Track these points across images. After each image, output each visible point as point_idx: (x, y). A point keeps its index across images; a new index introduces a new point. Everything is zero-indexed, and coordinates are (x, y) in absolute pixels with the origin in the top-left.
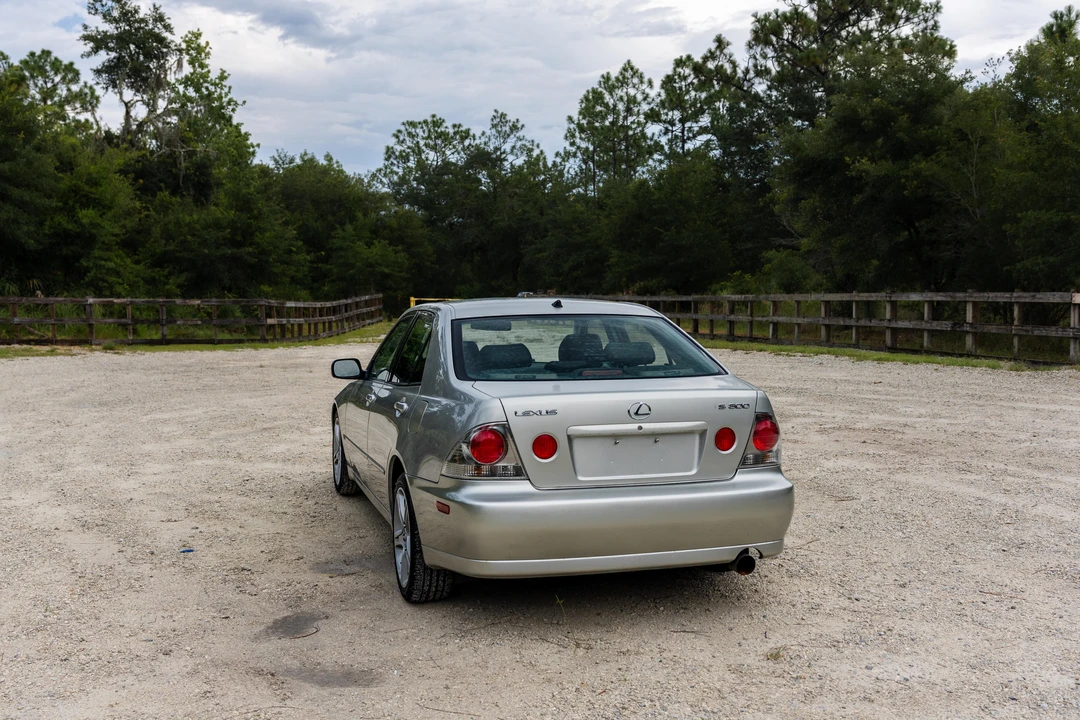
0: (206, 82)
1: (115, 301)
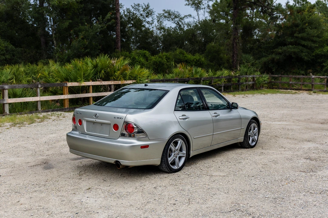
1: (321, 77)
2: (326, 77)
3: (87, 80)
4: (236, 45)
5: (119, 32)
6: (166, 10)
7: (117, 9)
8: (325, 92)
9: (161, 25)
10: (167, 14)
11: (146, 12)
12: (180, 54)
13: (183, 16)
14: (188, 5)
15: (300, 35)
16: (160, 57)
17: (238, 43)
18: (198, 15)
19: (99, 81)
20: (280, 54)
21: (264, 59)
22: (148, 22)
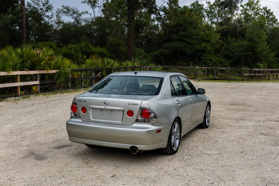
0: (253, 4)
1: (203, 68)
2: (207, 68)
3: (14, 70)
4: (131, 40)
5: (24, 24)
6: (65, 6)
7: (23, 2)
8: (206, 80)
9: (59, 19)
10: (66, 10)
11: (45, 6)
12: (85, 46)
13: (80, 12)
14: (84, 3)
15: (183, 33)
16: (69, 49)
17: (132, 38)
18: (94, 12)
19: (26, 70)
20: (167, 48)
21: (155, 53)
22: (48, 17)
